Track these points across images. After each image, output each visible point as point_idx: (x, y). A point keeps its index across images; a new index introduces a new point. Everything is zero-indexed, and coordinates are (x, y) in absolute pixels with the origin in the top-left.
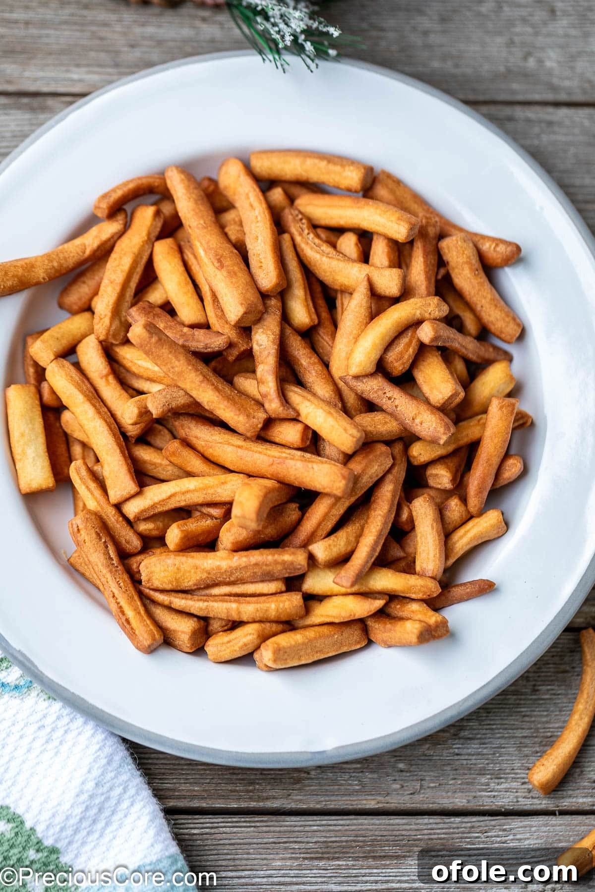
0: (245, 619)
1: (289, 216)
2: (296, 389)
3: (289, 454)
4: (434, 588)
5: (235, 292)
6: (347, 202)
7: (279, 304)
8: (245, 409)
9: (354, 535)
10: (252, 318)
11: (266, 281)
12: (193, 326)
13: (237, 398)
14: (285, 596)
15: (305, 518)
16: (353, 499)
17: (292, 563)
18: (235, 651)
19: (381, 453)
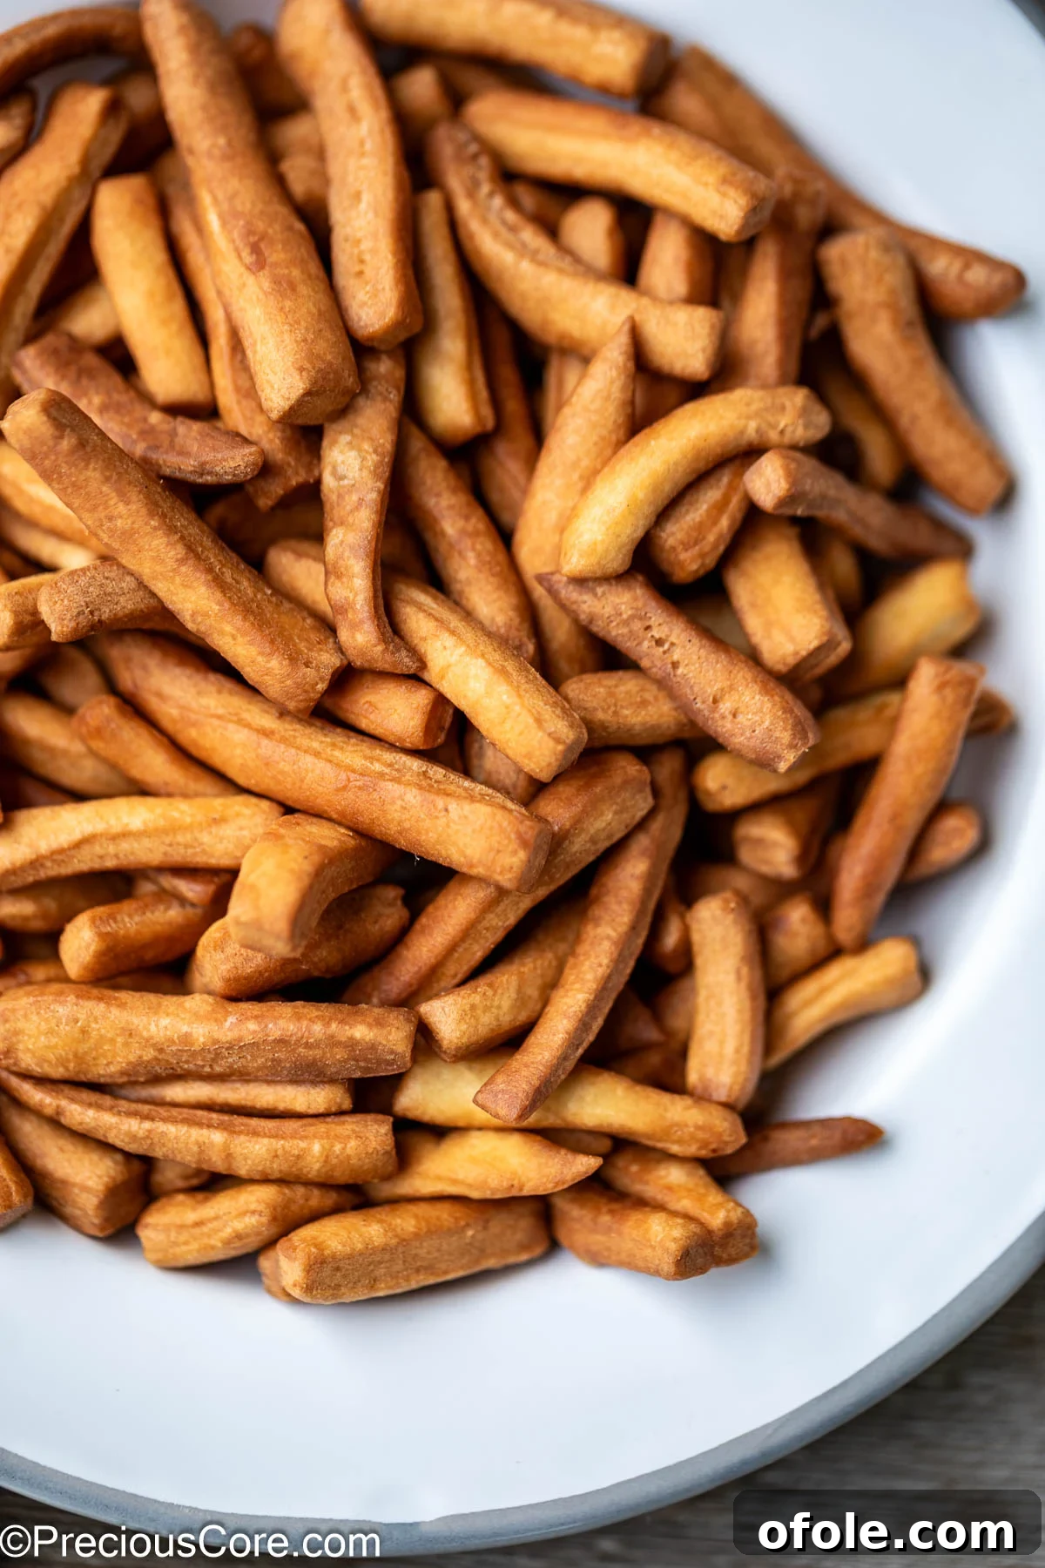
0: (243, 1172)
1: (446, 145)
2: (423, 598)
3: (390, 765)
4: (727, 1132)
5: (286, 337)
6: (595, 121)
7: (400, 373)
8: (288, 641)
9: (539, 982)
10: (324, 405)
11: (371, 312)
12: (176, 410)
13: (268, 610)
14: (351, 1125)
15: (417, 927)
16: (542, 892)
17: (373, 1047)
18: (213, 1247)
19: (626, 782)
